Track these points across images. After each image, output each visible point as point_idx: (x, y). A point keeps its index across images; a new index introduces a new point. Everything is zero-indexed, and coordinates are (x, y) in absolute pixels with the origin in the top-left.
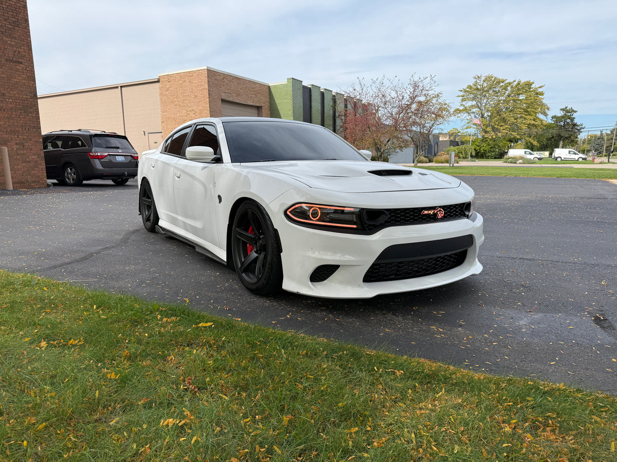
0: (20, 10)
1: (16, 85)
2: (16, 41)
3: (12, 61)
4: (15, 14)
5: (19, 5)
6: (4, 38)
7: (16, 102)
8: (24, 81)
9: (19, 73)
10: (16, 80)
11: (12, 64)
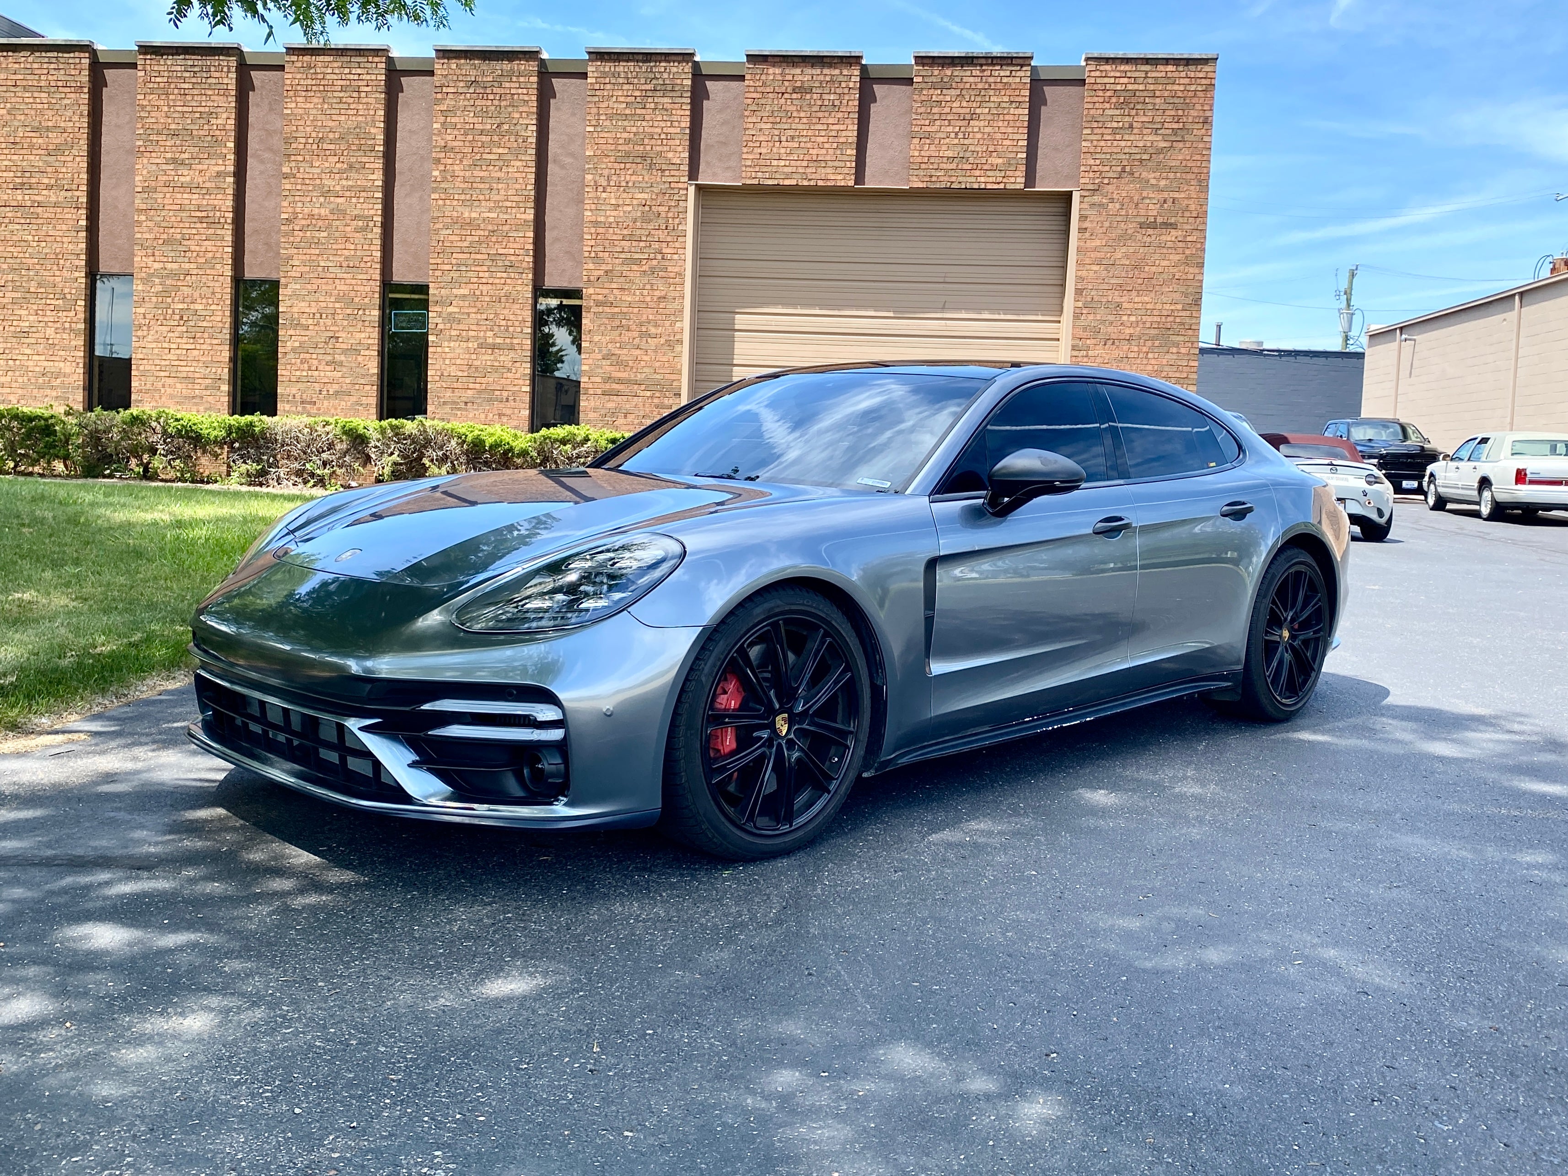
0: (1194, 100)
1: (1154, 282)
2: (1171, 175)
3: (1153, 225)
4: (1180, 113)
5: (1193, 88)
6: (1144, 175)
7: (1144, 323)
8: (1171, 270)
9: (1165, 251)
10: (1154, 269)
11: (1150, 231)
